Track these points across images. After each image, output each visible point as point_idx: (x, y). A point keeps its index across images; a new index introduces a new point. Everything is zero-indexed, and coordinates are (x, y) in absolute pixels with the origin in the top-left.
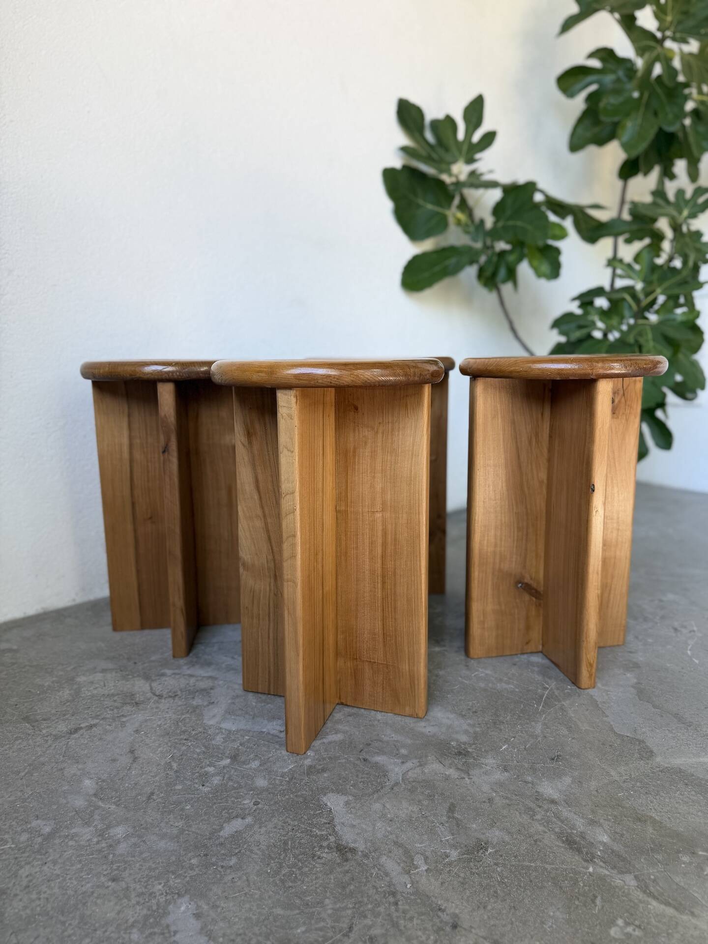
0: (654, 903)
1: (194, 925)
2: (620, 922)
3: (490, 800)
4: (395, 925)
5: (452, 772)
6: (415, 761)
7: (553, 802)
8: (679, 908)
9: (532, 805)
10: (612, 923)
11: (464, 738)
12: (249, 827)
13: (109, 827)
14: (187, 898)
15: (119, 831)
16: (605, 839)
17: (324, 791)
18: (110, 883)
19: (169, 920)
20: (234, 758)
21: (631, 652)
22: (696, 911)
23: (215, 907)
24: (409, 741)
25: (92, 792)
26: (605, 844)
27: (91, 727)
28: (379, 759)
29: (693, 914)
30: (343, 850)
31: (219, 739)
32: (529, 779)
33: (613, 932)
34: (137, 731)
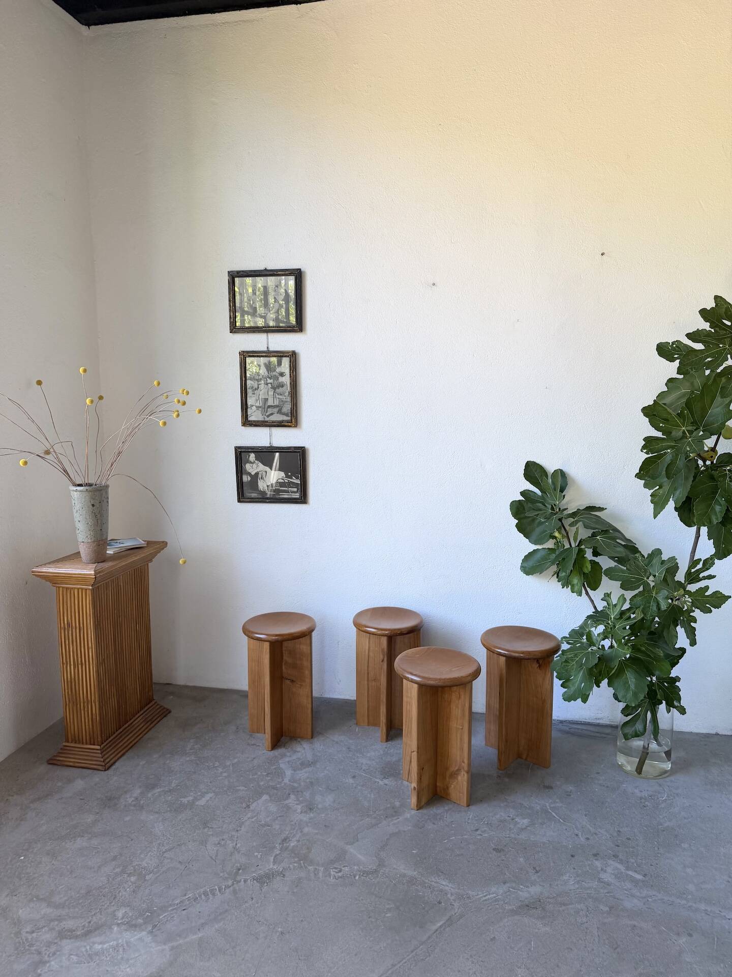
0: (272, 858)
1: (208, 798)
2: (260, 854)
3: (292, 821)
4: (231, 822)
5: (299, 811)
6: (298, 802)
7: (301, 832)
8: (274, 862)
9: (297, 828)
10: (259, 853)
11: (320, 806)
12: (243, 790)
13: (225, 772)
14: (213, 794)
15: (225, 774)
16: (292, 844)
17: (267, 794)
18: (209, 783)
19: (206, 795)
20: (268, 774)
21: (434, 824)
22: (275, 865)
23: (215, 799)
24: (308, 798)
25: (234, 762)
26: (290, 845)
27: (259, 746)
28: (292, 796)
29: (274, 865)
30: (248, 806)
31: (274, 767)
32: (309, 824)
33: (256, 854)
34: (264, 754)
